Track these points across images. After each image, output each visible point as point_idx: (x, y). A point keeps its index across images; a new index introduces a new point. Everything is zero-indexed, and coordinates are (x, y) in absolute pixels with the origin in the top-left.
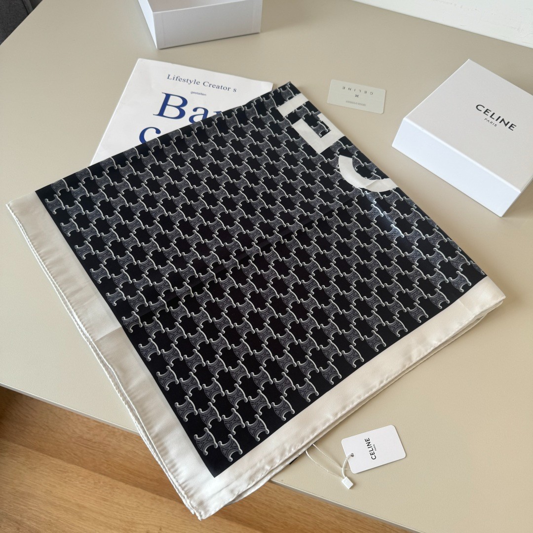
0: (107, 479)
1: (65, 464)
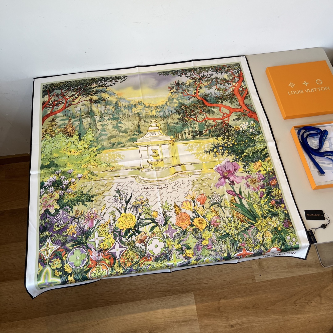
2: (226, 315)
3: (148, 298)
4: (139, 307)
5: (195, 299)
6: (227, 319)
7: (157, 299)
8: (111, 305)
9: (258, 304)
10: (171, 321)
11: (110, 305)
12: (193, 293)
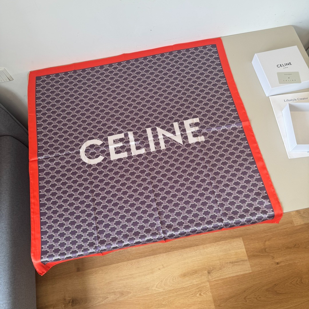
0: (134, 261)
1: (117, 264)
2: (271, 255)
3: (203, 244)
4: (196, 251)
5: (244, 243)
6: (273, 258)
7: (211, 244)
8: (173, 251)
9: (298, 244)
10: (225, 262)
11: (171, 251)
12: (241, 239)
